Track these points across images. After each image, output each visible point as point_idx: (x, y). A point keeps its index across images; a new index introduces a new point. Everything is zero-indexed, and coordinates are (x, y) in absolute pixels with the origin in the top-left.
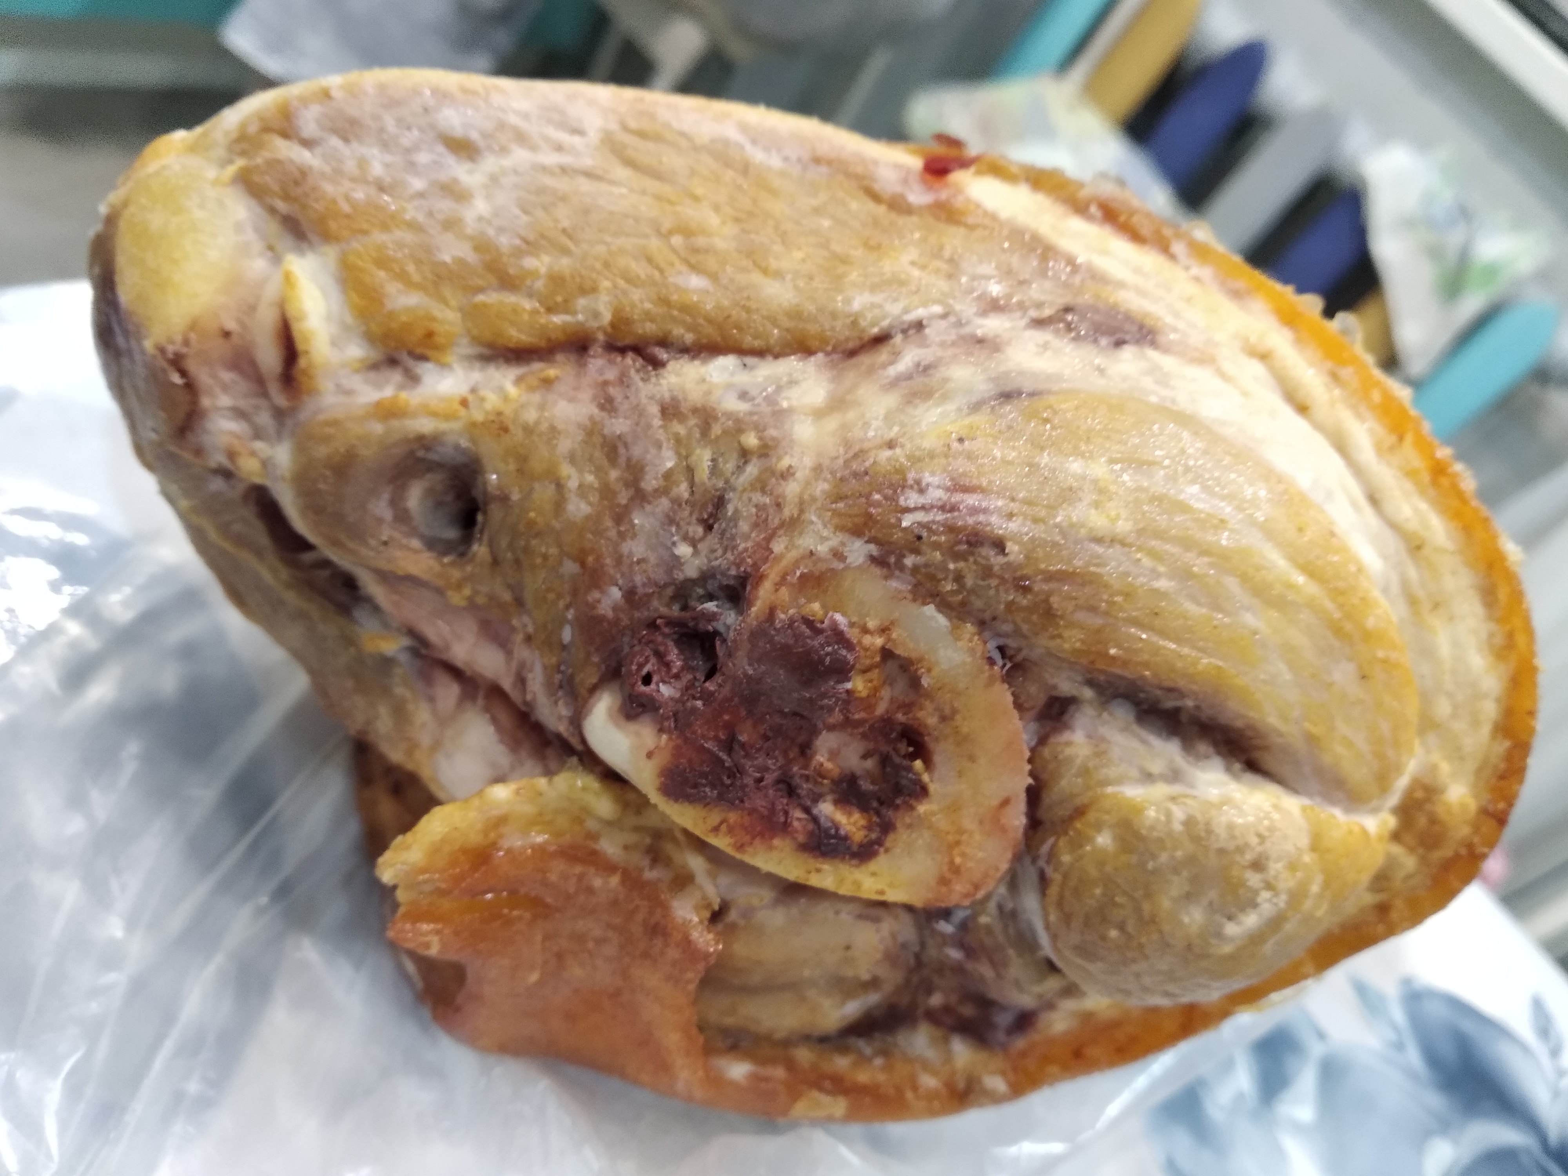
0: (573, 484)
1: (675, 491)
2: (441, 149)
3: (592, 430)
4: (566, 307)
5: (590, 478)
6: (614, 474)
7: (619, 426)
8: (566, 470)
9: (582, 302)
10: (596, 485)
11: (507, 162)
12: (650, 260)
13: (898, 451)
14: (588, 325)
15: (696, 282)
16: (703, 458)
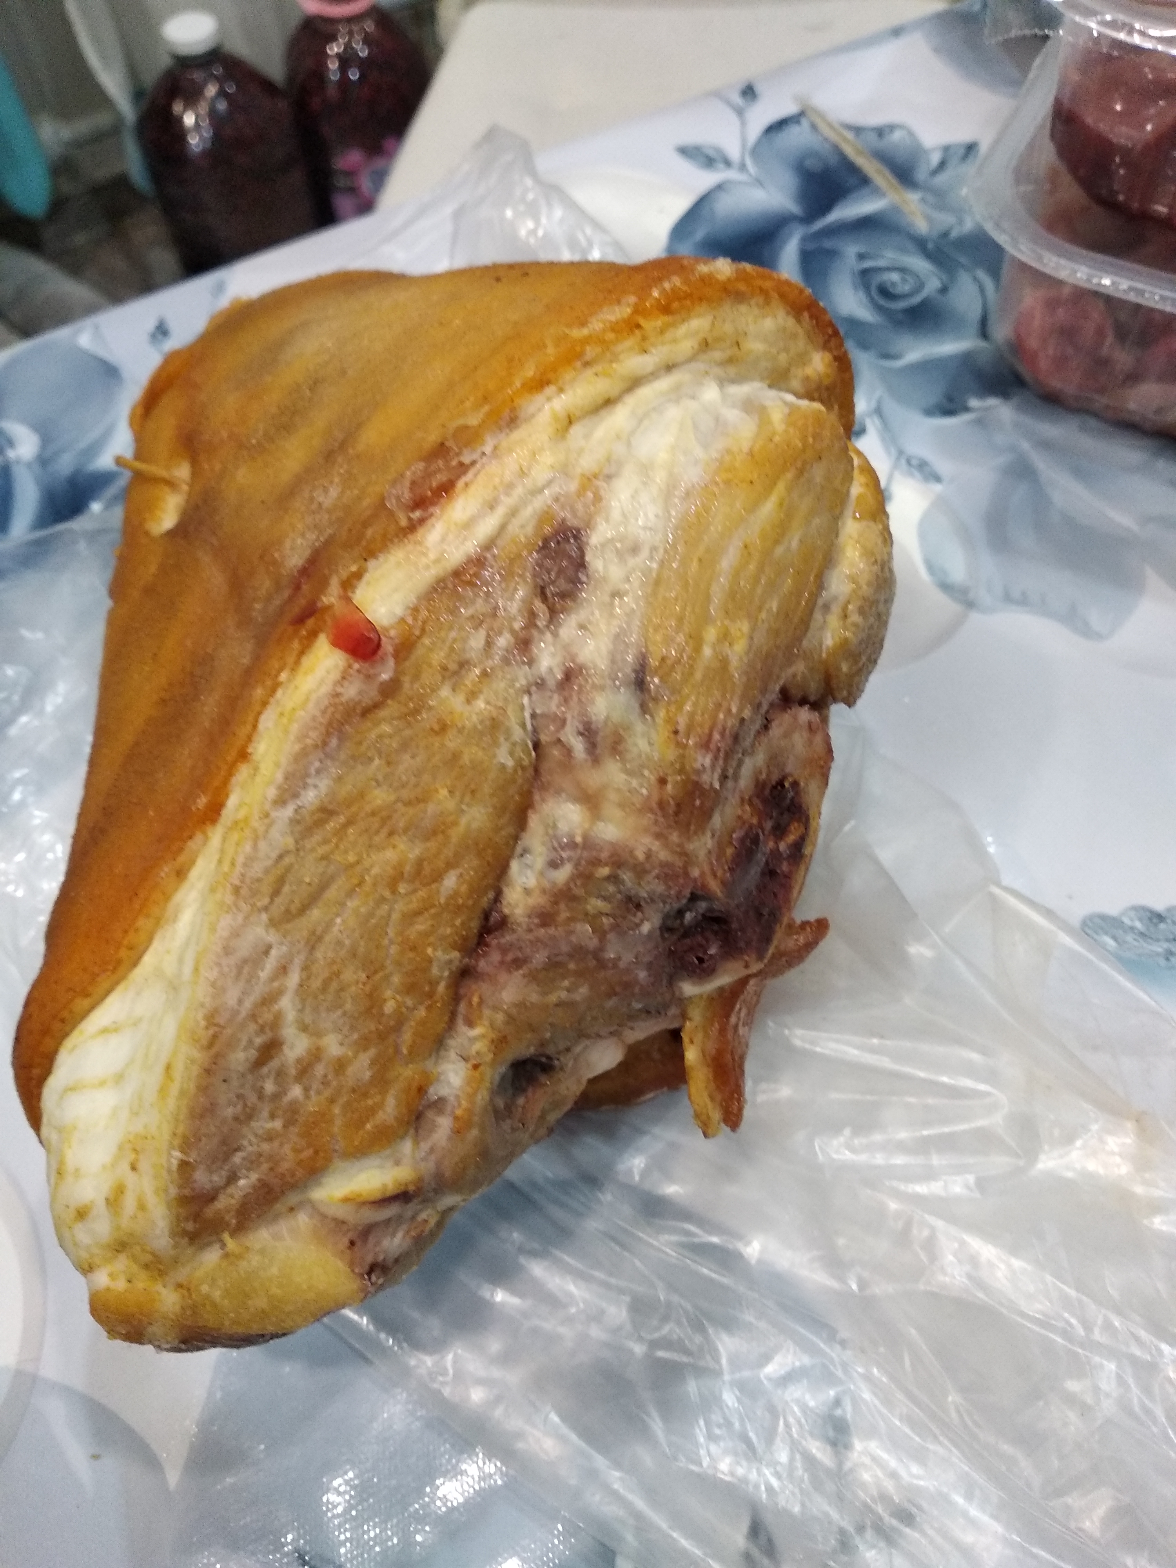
0: (564, 995)
1: (606, 927)
2: (265, 1070)
3: (533, 977)
4: (434, 984)
5: (566, 983)
6: (572, 966)
7: (540, 958)
8: (553, 998)
9: (435, 971)
10: (573, 979)
11: (291, 1015)
12: (418, 913)
13: (669, 779)
14: (454, 969)
15: (450, 881)
16: (596, 904)
